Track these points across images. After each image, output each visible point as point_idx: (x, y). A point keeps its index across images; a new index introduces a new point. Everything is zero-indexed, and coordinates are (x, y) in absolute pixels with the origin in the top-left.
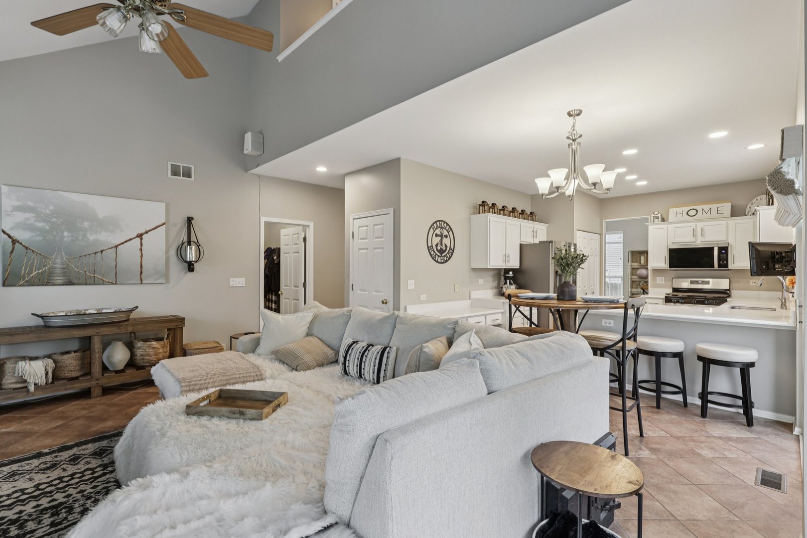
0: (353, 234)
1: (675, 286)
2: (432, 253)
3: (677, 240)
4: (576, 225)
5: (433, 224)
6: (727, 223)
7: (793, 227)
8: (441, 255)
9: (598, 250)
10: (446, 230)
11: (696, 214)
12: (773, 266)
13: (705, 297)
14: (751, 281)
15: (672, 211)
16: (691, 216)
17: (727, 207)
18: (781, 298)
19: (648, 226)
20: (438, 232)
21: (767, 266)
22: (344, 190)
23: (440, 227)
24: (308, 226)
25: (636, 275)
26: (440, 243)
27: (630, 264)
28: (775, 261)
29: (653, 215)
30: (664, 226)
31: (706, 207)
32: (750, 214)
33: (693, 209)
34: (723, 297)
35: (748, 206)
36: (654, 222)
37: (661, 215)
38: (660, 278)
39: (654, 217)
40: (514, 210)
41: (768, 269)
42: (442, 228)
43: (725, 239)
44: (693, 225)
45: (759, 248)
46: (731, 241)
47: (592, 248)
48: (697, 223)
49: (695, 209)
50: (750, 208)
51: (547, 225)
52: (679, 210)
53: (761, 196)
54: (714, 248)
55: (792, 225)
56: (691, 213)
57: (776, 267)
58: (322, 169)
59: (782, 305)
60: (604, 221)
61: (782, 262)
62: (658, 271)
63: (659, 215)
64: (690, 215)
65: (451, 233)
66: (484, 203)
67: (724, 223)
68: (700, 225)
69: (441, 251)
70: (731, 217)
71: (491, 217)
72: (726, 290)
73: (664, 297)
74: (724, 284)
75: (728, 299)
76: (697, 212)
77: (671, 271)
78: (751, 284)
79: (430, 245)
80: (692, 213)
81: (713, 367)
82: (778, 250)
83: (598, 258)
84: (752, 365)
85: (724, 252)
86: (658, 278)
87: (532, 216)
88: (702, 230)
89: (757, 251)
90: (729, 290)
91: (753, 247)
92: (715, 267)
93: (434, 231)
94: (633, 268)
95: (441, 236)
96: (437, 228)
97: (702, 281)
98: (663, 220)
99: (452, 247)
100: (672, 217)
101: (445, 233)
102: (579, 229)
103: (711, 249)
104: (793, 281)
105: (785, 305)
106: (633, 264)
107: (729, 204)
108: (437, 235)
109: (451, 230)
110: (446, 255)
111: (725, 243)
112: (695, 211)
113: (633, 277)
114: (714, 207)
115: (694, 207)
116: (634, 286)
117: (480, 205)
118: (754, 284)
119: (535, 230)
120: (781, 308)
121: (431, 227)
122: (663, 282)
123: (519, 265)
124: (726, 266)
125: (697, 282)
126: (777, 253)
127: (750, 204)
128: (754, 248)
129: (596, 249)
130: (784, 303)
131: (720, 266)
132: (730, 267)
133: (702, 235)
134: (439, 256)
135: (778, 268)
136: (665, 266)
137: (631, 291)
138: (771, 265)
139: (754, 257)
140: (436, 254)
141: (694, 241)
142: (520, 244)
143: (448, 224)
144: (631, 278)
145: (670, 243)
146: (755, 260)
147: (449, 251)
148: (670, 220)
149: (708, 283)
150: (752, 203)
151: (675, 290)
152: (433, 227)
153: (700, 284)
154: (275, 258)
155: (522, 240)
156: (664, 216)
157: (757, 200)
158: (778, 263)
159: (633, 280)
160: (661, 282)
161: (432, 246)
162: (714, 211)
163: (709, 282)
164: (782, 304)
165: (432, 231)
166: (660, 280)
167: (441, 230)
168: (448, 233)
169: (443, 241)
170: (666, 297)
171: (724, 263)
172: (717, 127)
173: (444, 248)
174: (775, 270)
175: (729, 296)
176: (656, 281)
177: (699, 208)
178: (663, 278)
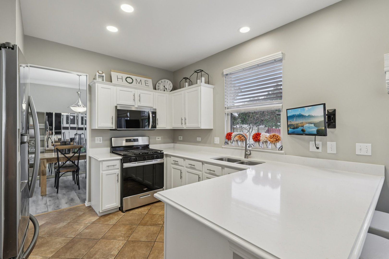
6: (153, 93)
14: (157, 138)
15: (114, 75)
17: (151, 82)
29: (97, 73)
32: (159, 90)
35: (157, 85)
38: (99, 138)
39: (98, 75)
50: (159, 86)
52: (119, 75)
53: (164, 80)
62: (96, 131)
63: (104, 75)
68: (133, 92)
70: (153, 89)
72: (147, 145)
78: (157, 139)
80: (129, 80)
85: (154, 115)
86: (96, 138)
88: (139, 96)
90: (149, 145)
97: (133, 139)
107: (151, 80)
115: (130, 76)
118: (158, 139)
122: (101, 142)
124: (155, 127)
125: (130, 141)
132: (157, 128)
133: (139, 100)
141: (134, 104)
145: (116, 105)
148: (114, 83)
150: (159, 84)
157: (162, 82)
160: (99, 142)
162: (143, 83)
166: (99, 140)
171: (154, 125)
176: (95, 141)
177: (134, 77)
178: (101, 138)
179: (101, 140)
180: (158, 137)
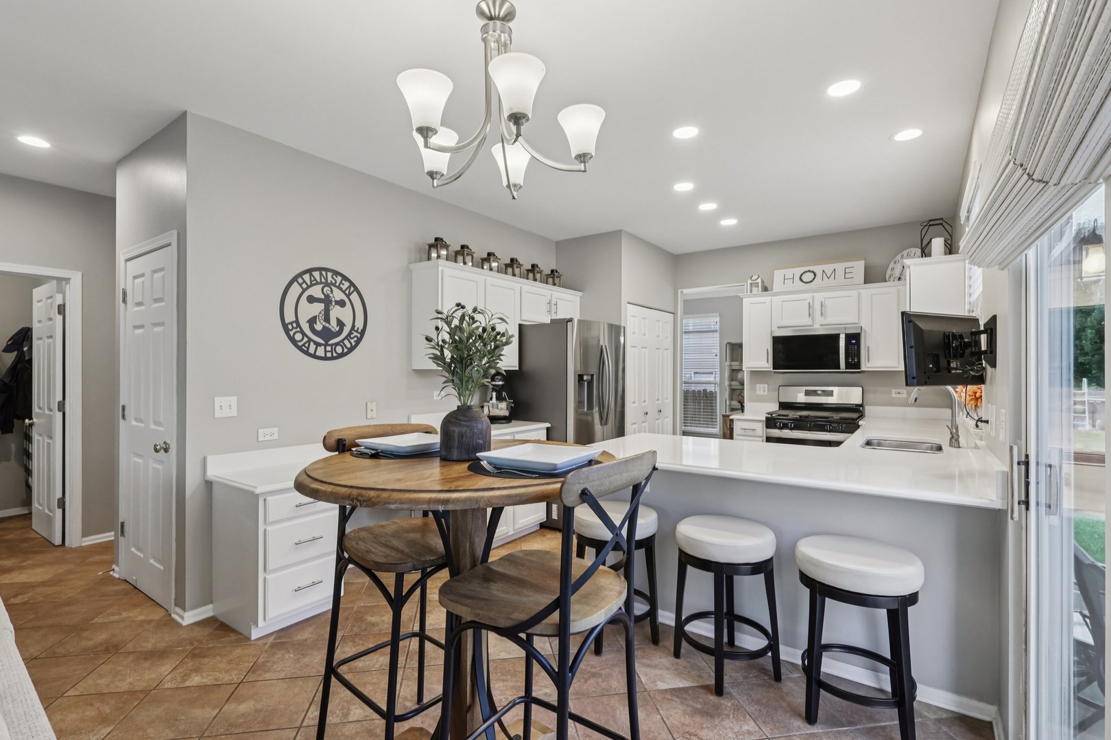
0: (125, 294)
1: (783, 400)
2: (298, 337)
3: (785, 323)
4: (626, 295)
5: (301, 275)
6: (859, 293)
7: (1002, 269)
8: (327, 341)
9: (670, 339)
10: (341, 289)
11: (814, 279)
12: (946, 365)
13: (827, 418)
15: (778, 275)
16: (806, 283)
17: (858, 267)
18: (950, 426)
19: (742, 299)
20: (316, 291)
21: (937, 364)
22: (115, 199)
23: (321, 283)
24: (67, 280)
25: (736, 380)
26: (322, 317)
27: (728, 363)
28: (949, 354)
29: (749, 281)
30: (766, 299)
31: (829, 268)
32: (892, 279)
33: (809, 271)
34: (853, 419)
35: (890, 268)
36: (751, 292)
37: (762, 282)
38: (762, 386)
39: (751, 284)
40: (513, 262)
41: (938, 370)
42: (327, 284)
43: (856, 321)
44: (808, 296)
45: (922, 325)
46: (865, 324)
47: (658, 336)
48: (815, 294)
49: (813, 272)
50: (893, 269)
51: (580, 294)
52: (789, 272)
53: (909, 250)
54: (839, 334)
55: (1000, 264)
56: (805, 278)
57: (952, 365)
58: (34, 142)
59: (951, 439)
60: (679, 291)
61: (962, 356)
62: (757, 374)
63: (759, 280)
64: (805, 281)
65: (354, 297)
66: (438, 243)
67: (854, 293)
68: (819, 297)
69: (327, 334)
70: (865, 283)
71: (445, 269)
72: (857, 405)
73: (764, 419)
74: (852, 396)
75: (861, 423)
76: (815, 275)
77: (776, 374)
78: (893, 395)
79: (289, 318)
80: (808, 277)
81: (832, 606)
82: (955, 329)
83: (670, 353)
84: (912, 599)
85: (854, 341)
86: (758, 385)
87: (553, 277)
88: (822, 305)
89: (919, 332)
90: (861, 405)
91: (910, 322)
92: (841, 367)
93: (304, 290)
94: (733, 370)
95: (327, 301)
96: (312, 285)
97: (823, 391)
98: (765, 289)
99: (359, 325)
100: (777, 285)
101: (338, 295)
102: (631, 301)
103: (835, 338)
104: (978, 395)
105: (957, 440)
106: (733, 363)
107: (863, 262)
108: (311, 299)
109: (356, 289)
110: (342, 341)
111: (857, 328)
112: (812, 274)
113: (733, 383)
114: (840, 267)
115: (811, 268)
116: (735, 397)
117: (431, 246)
118: (898, 396)
119: (554, 302)
120: (951, 445)
121: (294, 279)
122: (766, 393)
123: (517, 364)
124: (857, 365)
125: (814, 393)
126: (954, 336)
127: (892, 263)
128: (912, 324)
129: (667, 337)
130: (955, 436)
131: (848, 366)
132: (863, 368)
133: (822, 313)
134: (318, 345)
135: (956, 369)
136: (767, 366)
137: (730, 405)
138: (943, 362)
139: (913, 345)
140: (310, 340)
141: (811, 323)
142: (520, 325)
143: (345, 278)
144: (730, 385)
145: (775, 328)
146: (913, 350)
147: (350, 333)
148: (775, 290)
149: (830, 394)
150: (895, 262)
151: (784, 406)
152: (300, 280)
153: (819, 395)
154: (25, 349)
155: (523, 319)
156: (767, 284)
157: (902, 256)
158: (955, 357)
159: (733, 387)
160: (762, 393)
161: (297, 321)
162: (840, 273)
163: (832, 391)
164: (952, 437)
165: (295, 289)
166: (762, 389)
167: (326, 289)
168: (348, 296)
169: (332, 313)
170: (767, 418)
171: (854, 362)
172: (840, 72)
173: (334, 326)
174: (950, 372)
175: (861, 416)
176: (756, 390)
177: (818, 269)
178: (766, 386)
179: (766, 389)
180: (898, 391)
